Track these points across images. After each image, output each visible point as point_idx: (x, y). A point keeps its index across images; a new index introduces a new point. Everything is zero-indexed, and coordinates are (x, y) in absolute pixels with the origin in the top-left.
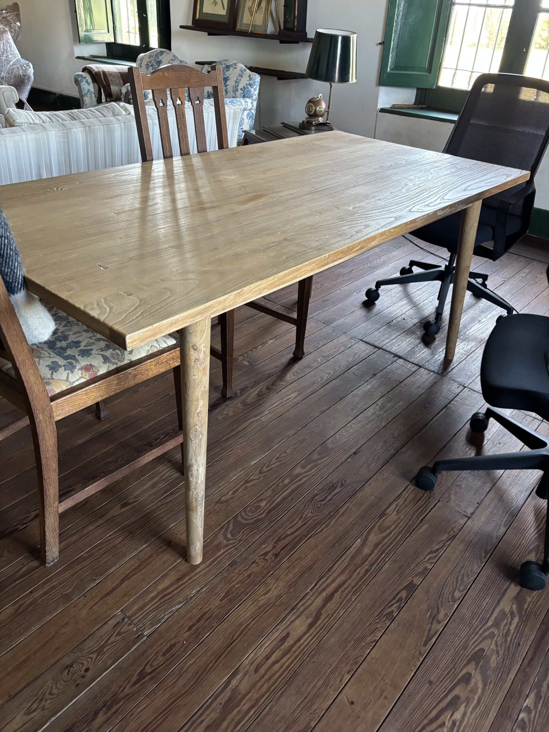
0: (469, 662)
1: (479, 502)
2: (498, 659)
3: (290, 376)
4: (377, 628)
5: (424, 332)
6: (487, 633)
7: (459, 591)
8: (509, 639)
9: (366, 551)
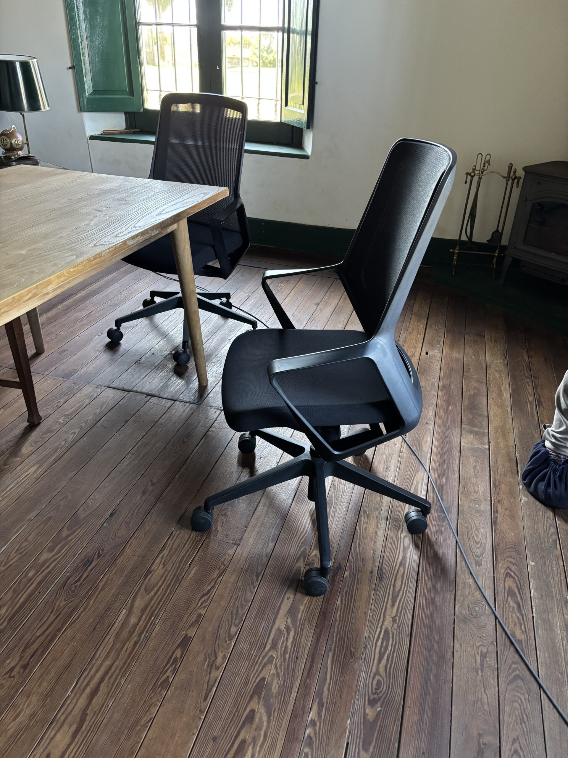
0: (251, 698)
1: (246, 525)
2: (279, 682)
3: (26, 449)
4: (152, 703)
5: (175, 363)
6: (266, 660)
7: (235, 626)
8: (287, 656)
9: (133, 620)
